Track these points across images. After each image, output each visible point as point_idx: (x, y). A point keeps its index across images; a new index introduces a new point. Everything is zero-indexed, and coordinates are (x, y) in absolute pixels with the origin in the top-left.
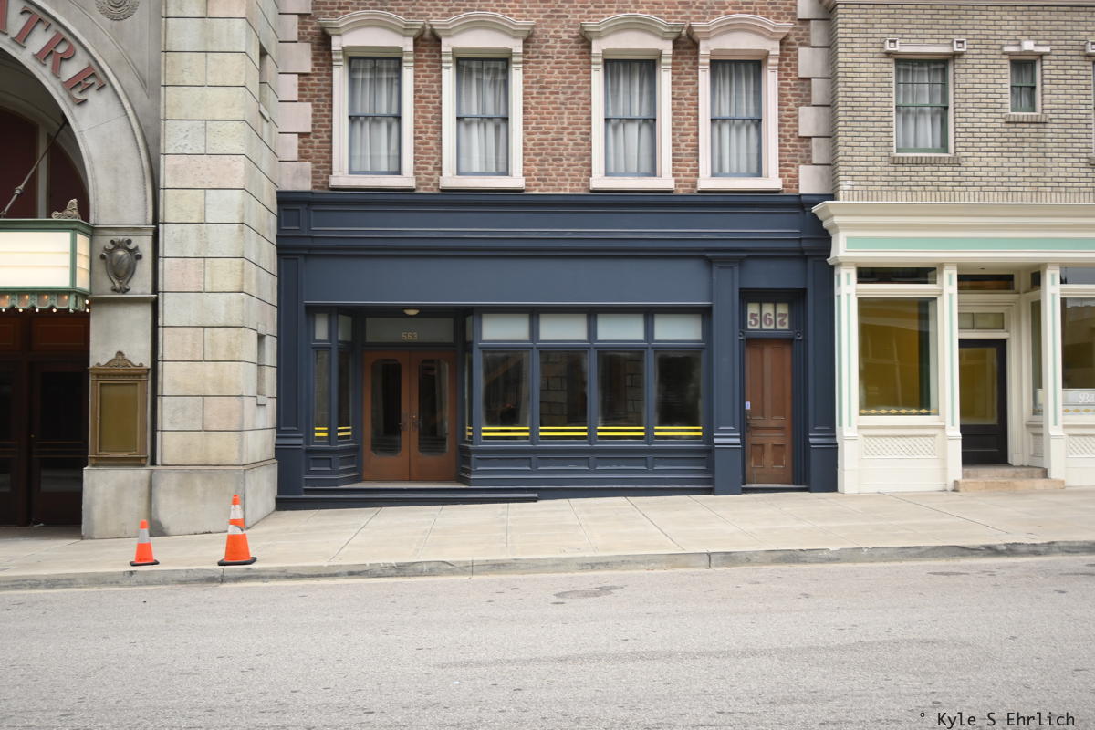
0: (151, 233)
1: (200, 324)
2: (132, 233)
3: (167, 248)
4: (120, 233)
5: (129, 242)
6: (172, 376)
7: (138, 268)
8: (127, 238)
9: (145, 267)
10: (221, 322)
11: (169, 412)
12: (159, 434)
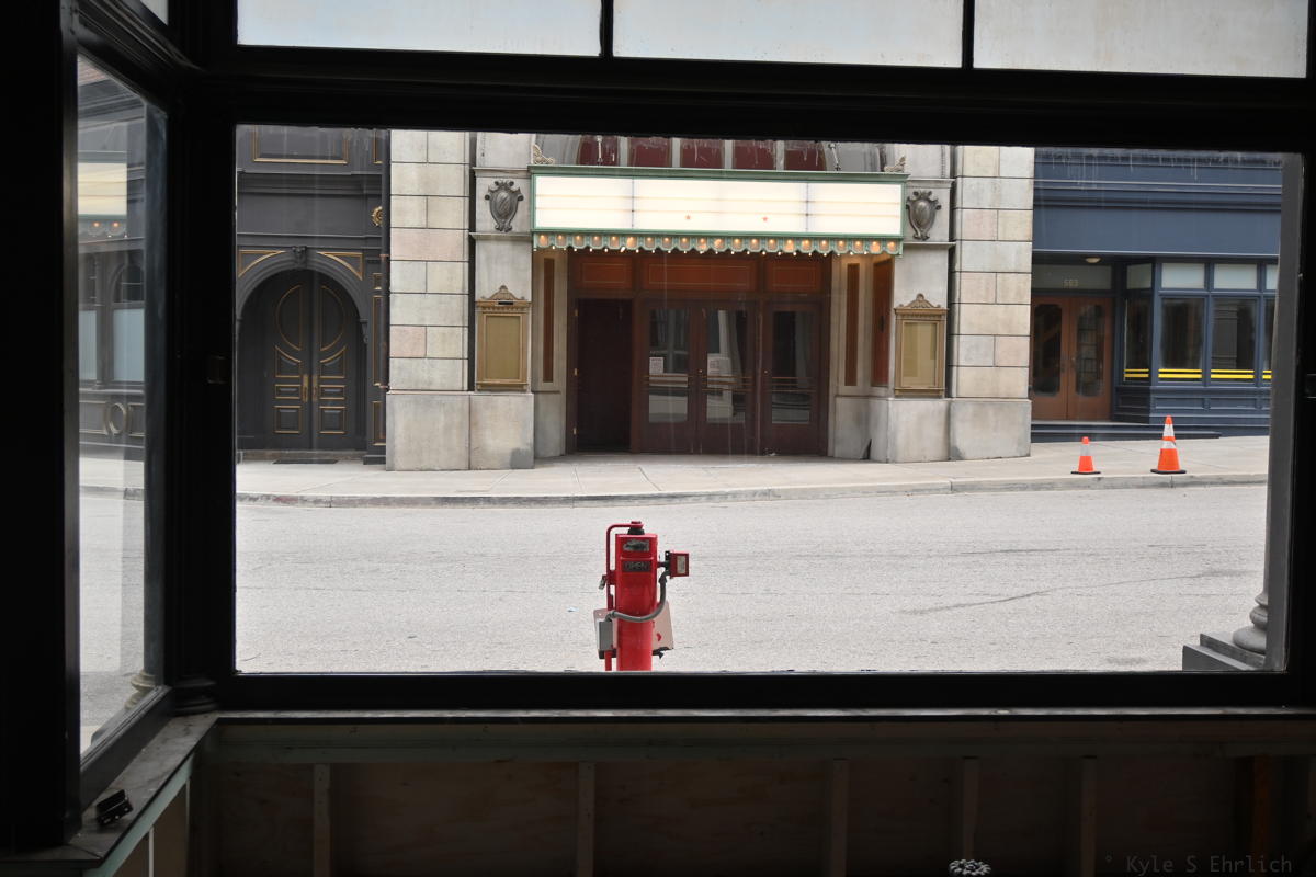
0: (950, 186)
1: (993, 270)
2: (933, 185)
3: (964, 199)
4: (922, 185)
5: (930, 193)
6: (967, 317)
7: (937, 217)
8: (928, 190)
9: (943, 216)
10: (1012, 268)
11: (964, 349)
12: (955, 369)
